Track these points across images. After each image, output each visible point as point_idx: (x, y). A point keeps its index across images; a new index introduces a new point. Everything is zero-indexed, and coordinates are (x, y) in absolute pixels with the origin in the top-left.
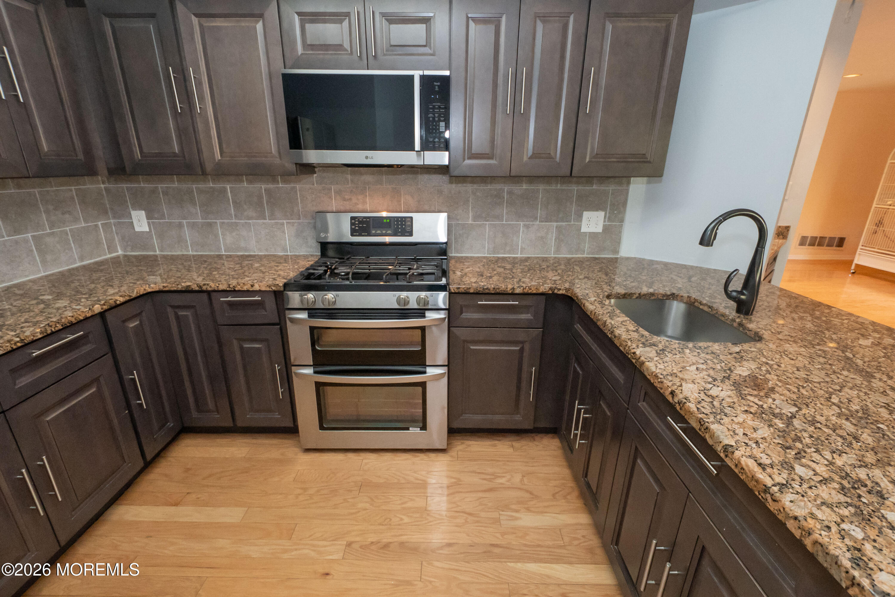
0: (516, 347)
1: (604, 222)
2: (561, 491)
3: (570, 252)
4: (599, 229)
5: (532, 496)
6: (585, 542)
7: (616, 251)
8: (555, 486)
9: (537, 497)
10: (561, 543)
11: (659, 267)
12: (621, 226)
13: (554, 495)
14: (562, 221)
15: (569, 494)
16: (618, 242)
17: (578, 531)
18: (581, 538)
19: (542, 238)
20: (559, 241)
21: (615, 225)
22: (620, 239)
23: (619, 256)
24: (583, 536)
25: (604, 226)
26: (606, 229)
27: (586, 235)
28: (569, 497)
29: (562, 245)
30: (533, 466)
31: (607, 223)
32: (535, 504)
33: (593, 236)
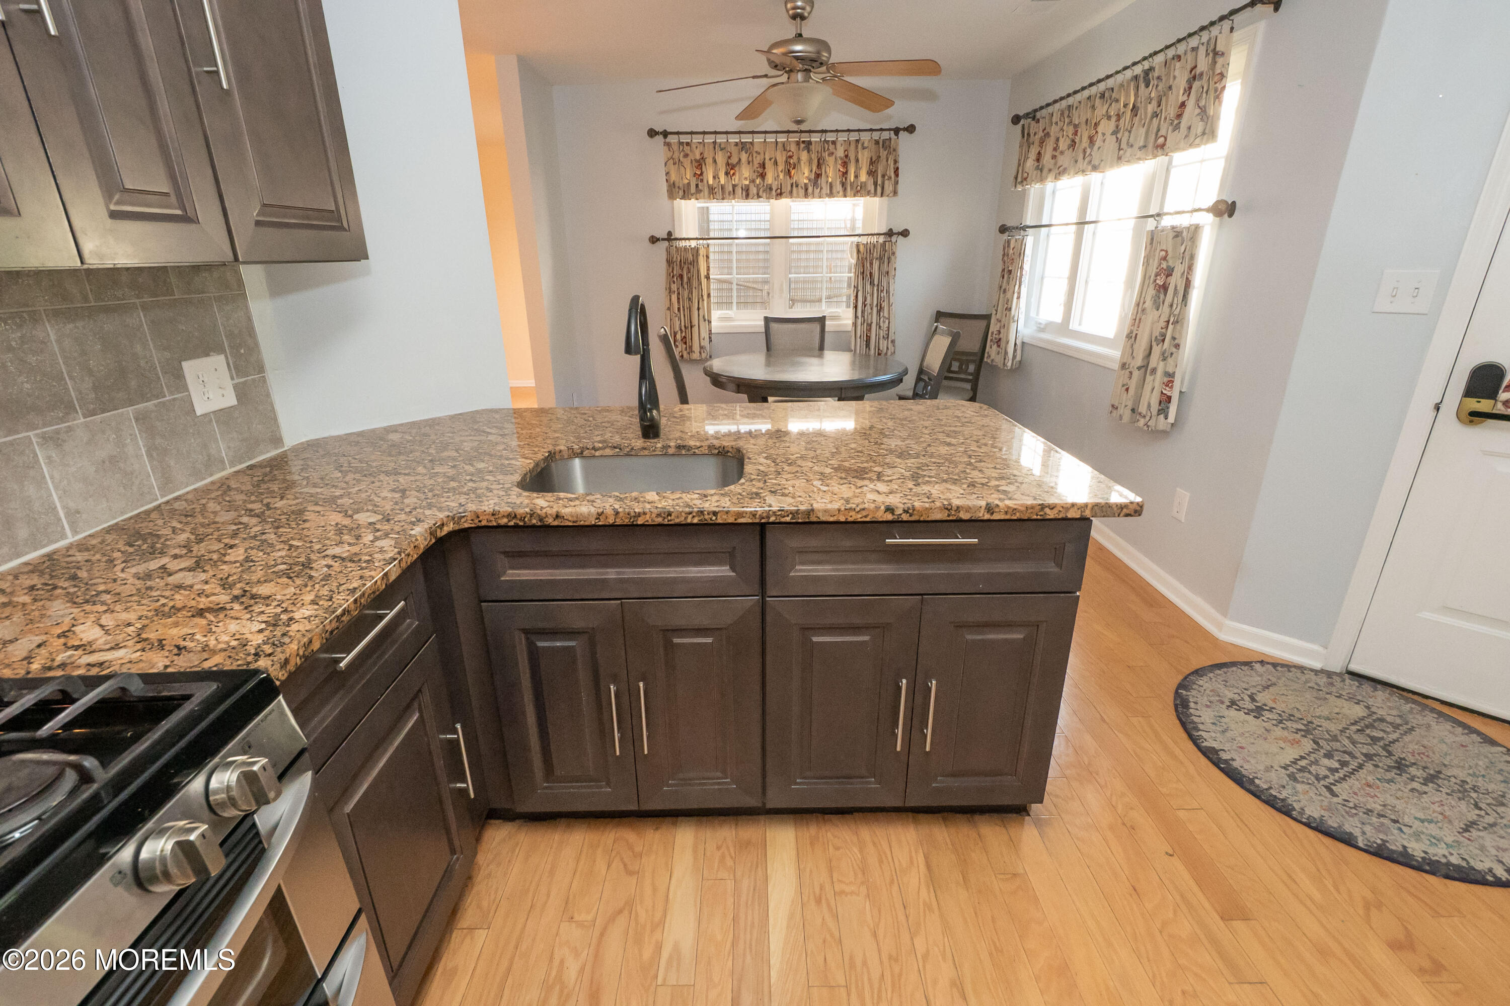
0: (411, 716)
1: (232, 379)
2: (622, 859)
3: (197, 475)
4: (231, 400)
5: (626, 912)
6: (728, 848)
7: (277, 440)
8: (609, 866)
9: (630, 904)
10: (730, 885)
11: (395, 437)
12: (264, 380)
13: (630, 873)
14: (144, 398)
15: (631, 848)
16: (272, 418)
17: (708, 854)
18: (721, 851)
19: (113, 460)
20: (157, 453)
21: (254, 380)
22: (273, 410)
23: (286, 448)
24: (718, 848)
25: (236, 387)
26: (241, 392)
27: (211, 421)
28: (638, 849)
29: (172, 463)
30: (548, 895)
31: (236, 381)
32: (647, 911)
33: (223, 416)
